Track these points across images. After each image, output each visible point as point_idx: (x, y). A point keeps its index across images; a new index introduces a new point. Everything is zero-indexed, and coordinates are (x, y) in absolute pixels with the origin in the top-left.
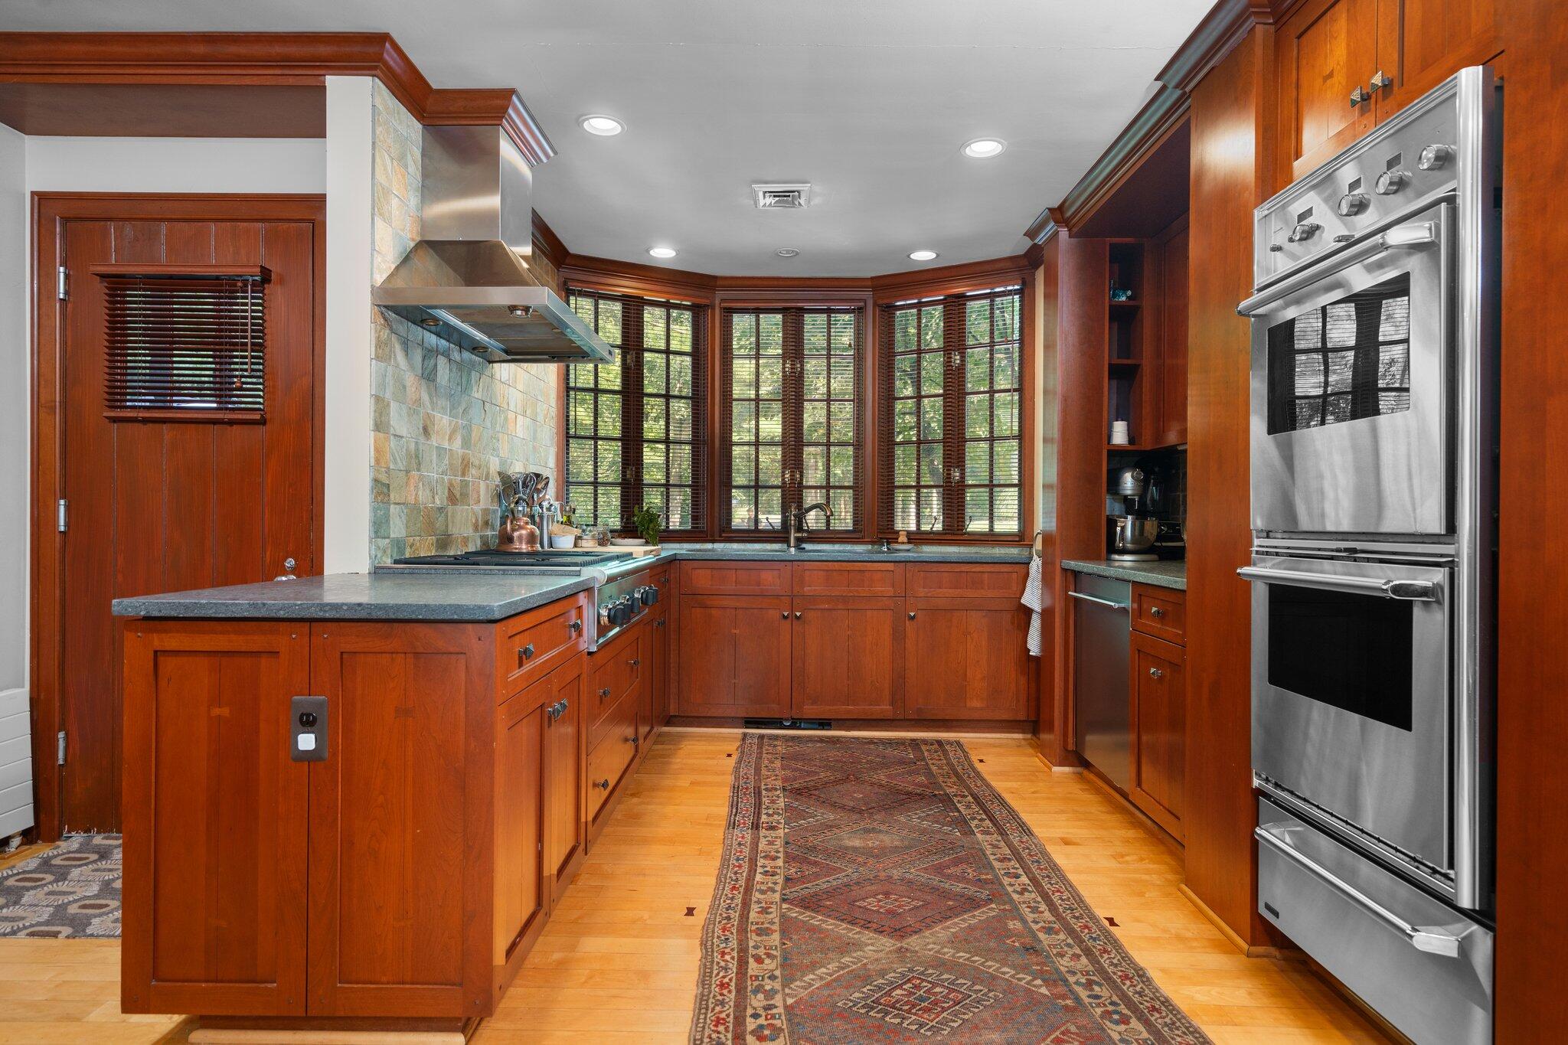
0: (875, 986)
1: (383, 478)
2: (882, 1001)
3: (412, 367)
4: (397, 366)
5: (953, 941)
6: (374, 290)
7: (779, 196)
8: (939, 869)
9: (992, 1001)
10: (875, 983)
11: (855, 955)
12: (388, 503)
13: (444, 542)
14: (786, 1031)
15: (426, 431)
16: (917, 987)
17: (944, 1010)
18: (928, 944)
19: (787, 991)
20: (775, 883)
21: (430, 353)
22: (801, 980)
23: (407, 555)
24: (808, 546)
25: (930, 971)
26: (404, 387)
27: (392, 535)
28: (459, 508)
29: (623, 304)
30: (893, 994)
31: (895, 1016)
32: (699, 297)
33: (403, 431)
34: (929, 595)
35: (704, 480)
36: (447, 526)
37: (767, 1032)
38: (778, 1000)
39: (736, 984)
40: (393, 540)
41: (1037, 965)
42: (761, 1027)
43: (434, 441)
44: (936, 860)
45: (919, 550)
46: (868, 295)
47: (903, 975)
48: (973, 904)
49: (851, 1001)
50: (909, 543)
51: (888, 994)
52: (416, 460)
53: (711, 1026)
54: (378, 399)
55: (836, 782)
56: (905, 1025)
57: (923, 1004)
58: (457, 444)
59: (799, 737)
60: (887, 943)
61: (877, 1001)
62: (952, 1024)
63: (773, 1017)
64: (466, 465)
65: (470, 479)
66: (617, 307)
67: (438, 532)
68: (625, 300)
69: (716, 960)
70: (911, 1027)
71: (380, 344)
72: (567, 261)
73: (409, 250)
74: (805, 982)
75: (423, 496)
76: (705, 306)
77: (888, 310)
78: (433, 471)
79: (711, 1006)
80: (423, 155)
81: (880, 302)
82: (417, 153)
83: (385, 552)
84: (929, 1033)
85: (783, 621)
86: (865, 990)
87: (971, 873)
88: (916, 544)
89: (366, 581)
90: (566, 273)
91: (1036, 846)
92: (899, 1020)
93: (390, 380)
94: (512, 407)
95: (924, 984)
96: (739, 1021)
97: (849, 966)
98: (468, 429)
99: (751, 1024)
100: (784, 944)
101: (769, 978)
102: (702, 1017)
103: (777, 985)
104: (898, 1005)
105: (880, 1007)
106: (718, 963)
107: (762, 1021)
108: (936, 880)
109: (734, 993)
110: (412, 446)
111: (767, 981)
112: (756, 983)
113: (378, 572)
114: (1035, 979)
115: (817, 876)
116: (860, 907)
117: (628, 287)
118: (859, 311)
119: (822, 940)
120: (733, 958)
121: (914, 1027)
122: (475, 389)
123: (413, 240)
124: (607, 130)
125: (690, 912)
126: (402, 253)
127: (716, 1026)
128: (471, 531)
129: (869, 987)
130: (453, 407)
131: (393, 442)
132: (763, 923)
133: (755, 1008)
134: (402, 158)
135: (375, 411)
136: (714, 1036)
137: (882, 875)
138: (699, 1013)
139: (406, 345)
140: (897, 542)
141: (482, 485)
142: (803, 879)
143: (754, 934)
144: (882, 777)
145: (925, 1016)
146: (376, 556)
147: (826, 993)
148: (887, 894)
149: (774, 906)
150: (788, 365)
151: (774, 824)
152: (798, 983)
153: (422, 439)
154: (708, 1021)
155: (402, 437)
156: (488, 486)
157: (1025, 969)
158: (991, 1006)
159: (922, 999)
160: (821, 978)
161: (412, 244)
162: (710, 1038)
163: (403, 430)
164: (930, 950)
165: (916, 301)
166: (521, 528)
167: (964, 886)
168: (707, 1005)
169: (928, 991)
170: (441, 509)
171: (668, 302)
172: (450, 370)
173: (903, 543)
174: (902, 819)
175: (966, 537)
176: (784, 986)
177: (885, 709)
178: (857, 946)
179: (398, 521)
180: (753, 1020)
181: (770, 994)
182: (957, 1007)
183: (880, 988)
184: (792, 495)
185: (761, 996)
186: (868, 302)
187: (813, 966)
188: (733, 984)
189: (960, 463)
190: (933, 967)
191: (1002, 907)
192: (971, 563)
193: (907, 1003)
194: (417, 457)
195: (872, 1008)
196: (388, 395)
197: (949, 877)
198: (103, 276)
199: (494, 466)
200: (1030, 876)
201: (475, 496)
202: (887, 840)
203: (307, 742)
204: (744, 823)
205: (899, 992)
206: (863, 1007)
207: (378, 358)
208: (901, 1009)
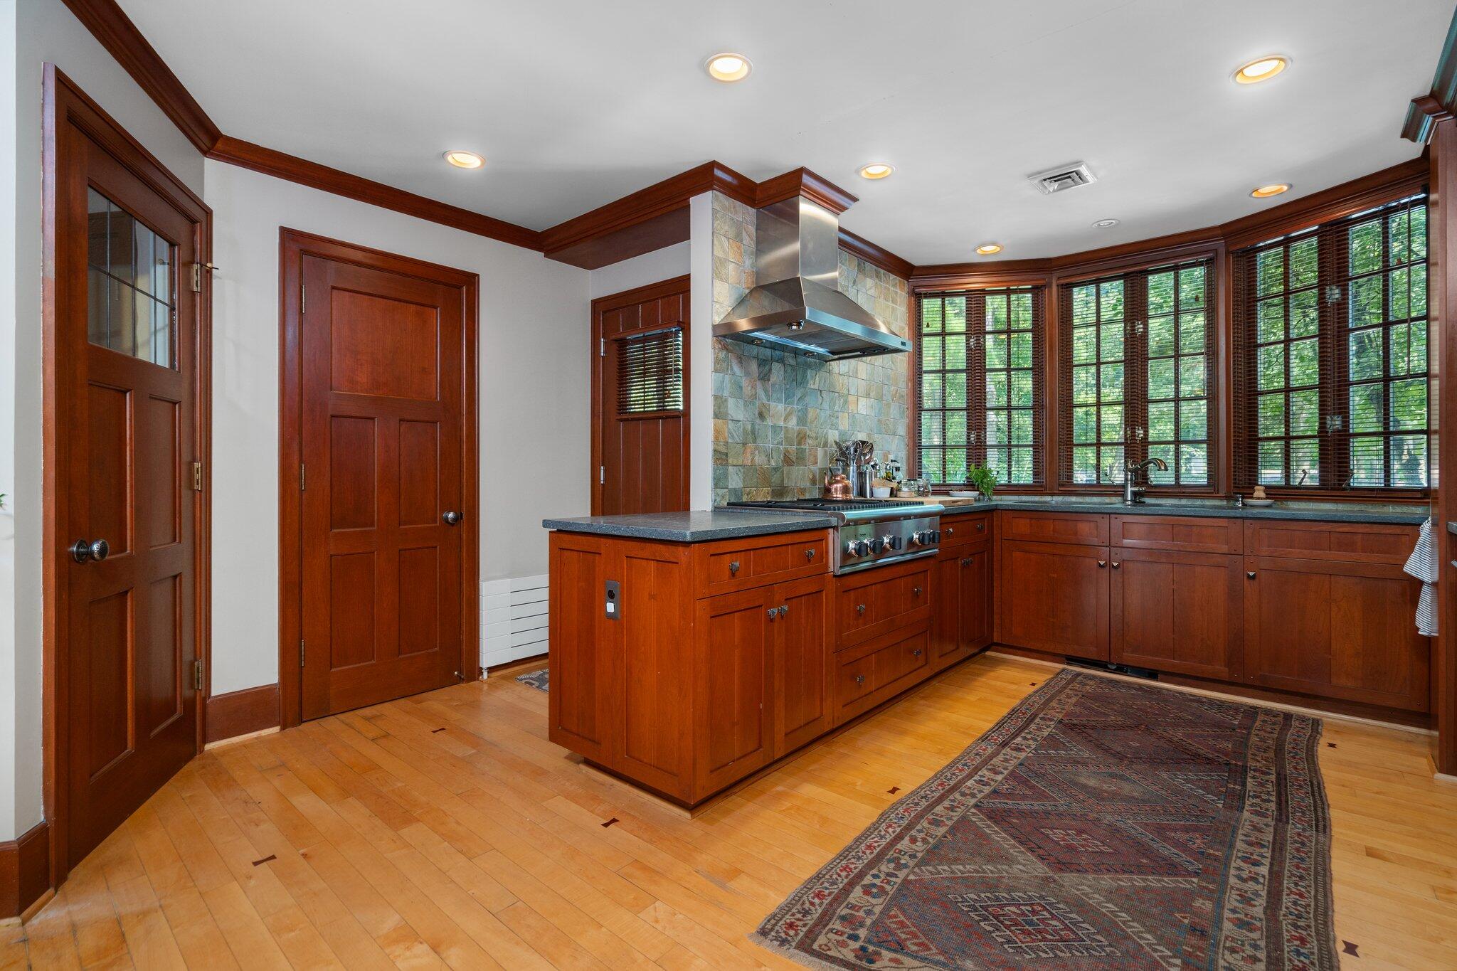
0: (994, 896)
1: (723, 449)
2: (990, 909)
3: (748, 374)
4: (734, 374)
5: (1110, 894)
6: (715, 327)
7: (1059, 180)
8: (1161, 830)
9: (1103, 954)
10: (997, 894)
11: (999, 867)
12: (727, 465)
13: (781, 490)
14: (889, 896)
15: (761, 416)
16: (1034, 912)
17: (1044, 939)
18: (1082, 884)
19: (916, 870)
20: (980, 792)
21: (763, 363)
22: (934, 867)
23: (744, 500)
24: (1148, 500)
25: (1061, 906)
26: (741, 387)
27: (730, 487)
28: (794, 468)
29: (967, 298)
30: (1006, 909)
31: (992, 925)
32: (1037, 280)
33: (740, 417)
34: (1276, 554)
35: (1045, 441)
36: (783, 481)
37: (874, 890)
38: (902, 874)
39: (881, 850)
40: (730, 491)
41: (1192, 946)
42: (874, 885)
43: (769, 422)
44: (1167, 820)
45: (1284, 506)
46: (1220, 244)
47: (1030, 898)
48: (1172, 868)
49: (962, 897)
50: (1267, 498)
51: (1001, 907)
52: (754, 435)
53: (838, 870)
54: (716, 397)
55: (1123, 727)
56: (994, 935)
57: (1027, 927)
58: (793, 422)
59: (1117, 682)
60: (1041, 869)
61: (985, 908)
62: (1041, 954)
63: (888, 883)
64: (802, 438)
65: (807, 447)
66: (961, 301)
67: (773, 485)
68: (968, 293)
69: (881, 828)
70: (998, 939)
71: (717, 361)
72: (914, 273)
73: (744, 295)
74: (937, 869)
75: (760, 459)
76: (1042, 286)
77: (1249, 255)
78: (769, 442)
79: (850, 856)
80: (757, 229)
81: (1232, 249)
82: (752, 229)
83: (723, 497)
84: (1011, 950)
85: (1101, 570)
86: (983, 895)
87: (1199, 843)
88: (1276, 499)
89: (710, 516)
90: (913, 281)
91: (1316, 844)
92: (991, 929)
93: (727, 384)
94: (852, 392)
95: (1045, 913)
96: (861, 875)
97: (986, 872)
98: (804, 412)
99: (868, 880)
100: (945, 837)
101: (910, 855)
102: (838, 861)
103: (912, 863)
104: (1002, 918)
105: (984, 912)
106: (880, 831)
107: (877, 882)
108: (1147, 838)
109: (873, 855)
110: (749, 427)
111: (906, 857)
112: (896, 855)
113: (717, 510)
114: (1175, 957)
115: (1025, 797)
116: (1043, 833)
117: (974, 282)
118: (1210, 263)
119: (980, 845)
120: (894, 832)
121: (1000, 940)
122: (811, 382)
123: (748, 288)
124: (880, 174)
125: (894, 790)
126: (737, 299)
127: (841, 871)
128: (808, 484)
129: (988, 895)
130: (787, 397)
131: (731, 425)
132: (942, 816)
133: (880, 871)
134: (738, 237)
135: (714, 406)
136: (834, 876)
137: (1092, 815)
138: (838, 858)
139: (740, 360)
140: (1252, 498)
141: (820, 452)
142: (1010, 796)
143: (926, 821)
144: (1179, 735)
145: (1021, 937)
146: (715, 500)
147: (946, 883)
148: (1080, 832)
149: (963, 808)
150: (1129, 328)
151: (1024, 747)
152: (930, 868)
153: (758, 421)
154: (839, 865)
155: (739, 421)
156: (826, 452)
157: (1171, 944)
158: (1099, 958)
159: (1030, 923)
160: (953, 872)
161: (747, 291)
162: (831, 877)
163: (740, 415)
164: (1078, 890)
165: (1282, 238)
166: (837, 482)
167: (1177, 852)
168: (848, 855)
169: (1042, 920)
170: (776, 469)
171: (1008, 289)
172: (785, 372)
173: (1259, 498)
174: (1165, 775)
175: (1348, 493)
176: (916, 865)
177: (1220, 669)
178: (1009, 860)
179: (735, 477)
180: (871, 878)
181: (899, 867)
182: (1059, 944)
183: (997, 899)
184: (1136, 450)
185: (892, 865)
186: (1219, 251)
187: (956, 860)
188: (878, 849)
189: (1343, 409)
190: (1066, 903)
191: (1205, 884)
192: (1335, 522)
193: (1011, 920)
194: (753, 433)
195: (976, 910)
196: (726, 394)
197: (1166, 839)
198: (616, 340)
199: (833, 436)
200: (1276, 868)
201: (812, 459)
202: (1127, 788)
203: (610, 607)
204: (996, 740)
205: (1013, 909)
206: (969, 906)
207: (716, 371)
208: (1002, 923)
